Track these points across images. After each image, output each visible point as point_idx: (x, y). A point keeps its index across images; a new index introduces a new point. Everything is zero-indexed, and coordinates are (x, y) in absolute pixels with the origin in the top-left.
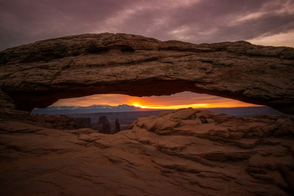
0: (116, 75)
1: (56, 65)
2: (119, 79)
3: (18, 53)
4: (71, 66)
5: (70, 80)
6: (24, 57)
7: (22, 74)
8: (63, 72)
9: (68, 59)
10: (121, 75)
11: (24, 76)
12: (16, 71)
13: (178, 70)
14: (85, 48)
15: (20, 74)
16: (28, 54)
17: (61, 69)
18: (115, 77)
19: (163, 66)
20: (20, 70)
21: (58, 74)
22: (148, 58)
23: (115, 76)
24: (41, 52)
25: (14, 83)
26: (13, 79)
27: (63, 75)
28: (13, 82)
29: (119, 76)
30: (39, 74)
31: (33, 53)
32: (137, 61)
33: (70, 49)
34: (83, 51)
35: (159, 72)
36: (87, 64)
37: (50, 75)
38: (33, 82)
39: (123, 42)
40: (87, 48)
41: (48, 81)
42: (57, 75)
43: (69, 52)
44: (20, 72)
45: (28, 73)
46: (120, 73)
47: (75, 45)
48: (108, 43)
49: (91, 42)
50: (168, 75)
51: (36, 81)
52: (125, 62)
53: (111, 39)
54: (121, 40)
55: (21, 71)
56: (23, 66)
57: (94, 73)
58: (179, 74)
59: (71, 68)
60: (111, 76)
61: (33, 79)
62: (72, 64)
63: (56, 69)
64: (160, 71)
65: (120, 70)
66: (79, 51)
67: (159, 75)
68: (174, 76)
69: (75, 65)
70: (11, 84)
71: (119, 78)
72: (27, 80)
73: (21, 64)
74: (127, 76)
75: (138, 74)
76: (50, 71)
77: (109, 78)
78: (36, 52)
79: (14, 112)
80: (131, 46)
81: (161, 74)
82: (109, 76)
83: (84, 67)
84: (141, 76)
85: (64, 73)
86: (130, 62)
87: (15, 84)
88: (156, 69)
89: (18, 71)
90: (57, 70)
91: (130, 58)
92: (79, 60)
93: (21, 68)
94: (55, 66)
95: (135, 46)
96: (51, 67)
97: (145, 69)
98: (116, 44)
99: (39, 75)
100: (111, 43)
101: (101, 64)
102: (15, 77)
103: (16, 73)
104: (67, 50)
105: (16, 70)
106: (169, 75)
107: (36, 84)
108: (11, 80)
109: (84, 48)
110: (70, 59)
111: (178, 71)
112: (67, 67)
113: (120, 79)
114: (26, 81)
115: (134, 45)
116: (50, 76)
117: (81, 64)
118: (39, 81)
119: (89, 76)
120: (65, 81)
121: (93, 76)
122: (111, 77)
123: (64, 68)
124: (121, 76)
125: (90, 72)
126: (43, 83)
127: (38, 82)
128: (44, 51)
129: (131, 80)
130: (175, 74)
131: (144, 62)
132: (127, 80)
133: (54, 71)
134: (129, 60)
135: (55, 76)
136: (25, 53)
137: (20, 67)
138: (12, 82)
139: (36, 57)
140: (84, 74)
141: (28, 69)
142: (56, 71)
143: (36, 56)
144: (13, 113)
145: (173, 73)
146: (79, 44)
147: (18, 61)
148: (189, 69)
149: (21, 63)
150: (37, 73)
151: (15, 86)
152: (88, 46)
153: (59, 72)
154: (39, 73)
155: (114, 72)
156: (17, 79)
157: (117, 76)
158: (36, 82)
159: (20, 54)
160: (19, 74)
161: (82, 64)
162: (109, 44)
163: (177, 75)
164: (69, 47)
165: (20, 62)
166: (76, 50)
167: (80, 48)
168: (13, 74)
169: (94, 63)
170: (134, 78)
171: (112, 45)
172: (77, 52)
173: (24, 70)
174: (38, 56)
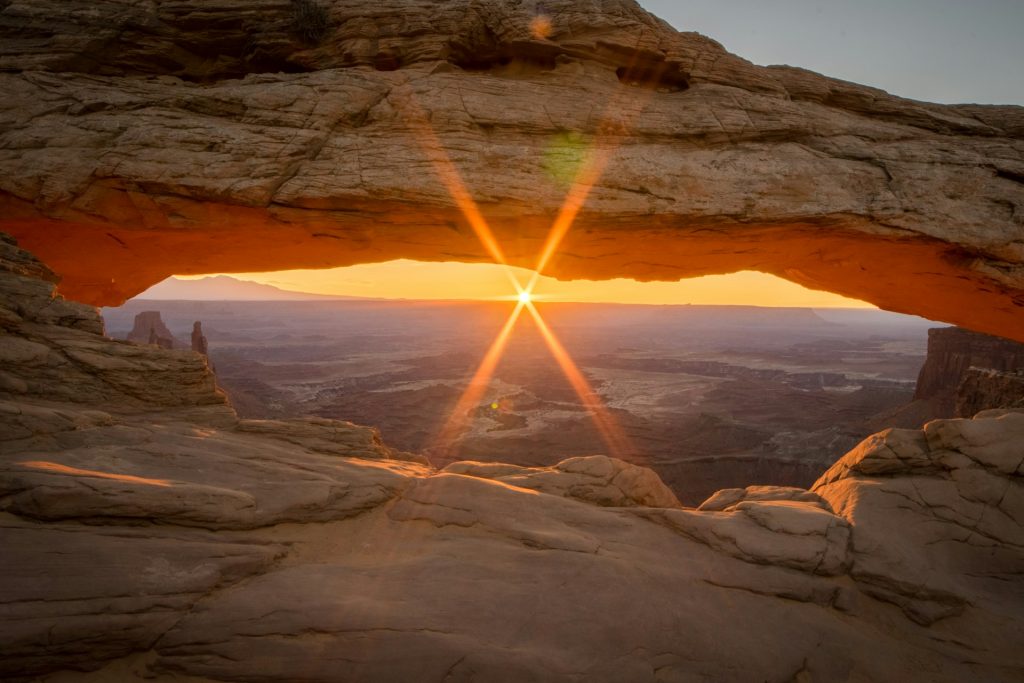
0: (648, 187)
1: (295, 101)
2: (664, 207)
3: (38, 16)
4: (382, 117)
5: (393, 189)
6: (76, 42)
7: (83, 132)
8: (340, 141)
9: (356, 77)
10: (673, 187)
11: (101, 143)
12: (43, 114)
13: (918, 197)
14: (444, 38)
15: (73, 130)
16: (103, 27)
17: (327, 125)
18: (643, 198)
19: (850, 171)
20: (64, 110)
21: (313, 151)
22: (775, 126)
23: (643, 191)
24: (172, 31)
25: (40, 180)
26: (28, 154)
27: (345, 157)
28: (29, 173)
29: (665, 192)
30: (201, 143)
31: (128, 26)
32: (729, 134)
33: (365, 29)
34: (433, 47)
35: (837, 195)
36: (473, 117)
37: (267, 151)
38: (161, 180)
39: (644, 38)
40: (455, 38)
41: (256, 182)
42: (303, 153)
43: (358, 46)
44: (69, 120)
45: (122, 129)
46: (667, 180)
47: (396, 15)
48: (569, 31)
49: (476, 9)
50: (880, 213)
51: (182, 176)
52: (667, 132)
53: (587, 12)
54: (632, 25)
55: (71, 114)
56: (86, 91)
57: (528, 166)
58: (922, 214)
59: (382, 129)
60: (625, 189)
61: (164, 166)
62: (384, 107)
63: (299, 123)
64: (840, 190)
65: (666, 168)
66: (411, 47)
67: (839, 209)
68: (907, 220)
69: (400, 113)
70: (18, 184)
71: (660, 202)
72: (129, 167)
73: (66, 79)
74: (703, 199)
75: (752, 196)
76: (260, 132)
77: (613, 198)
78: (145, 22)
79: (123, 356)
80: (681, 60)
81: (850, 207)
82: (611, 187)
83: (462, 128)
84: (767, 205)
85: (347, 149)
86: (691, 132)
87: (48, 183)
88: (821, 179)
89: (50, 112)
90: (302, 128)
91: (688, 117)
92: (420, 92)
93: (69, 97)
94: (286, 106)
95: (700, 61)
96: (265, 113)
97: (778, 177)
98: (608, 40)
99: (197, 147)
100: (588, 29)
101: (549, 125)
102: (40, 144)
103: (43, 122)
104: (342, 31)
105: (42, 107)
106: (885, 213)
107: (183, 191)
108: (14, 158)
109: (443, 33)
110: (372, 81)
111: (918, 200)
112: (353, 117)
113: (670, 208)
114: (119, 172)
115: (694, 59)
116: (267, 157)
117: (438, 110)
118: (205, 177)
119: (505, 179)
120: (361, 192)
121: (523, 178)
122: (625, 195)
123: (339, 124)
124: (671, 196)
125: (506, 157)
126: (228, 190)
127: (197, 182)
128: (195, 25)
129: (718, 218)
130: (906, 211)
131: (754, 140)
132: (702, 213)
133: (292, 131)
134: (686, 125)
135: (296, 158)
136: (83, 23)
137: (61, 91)
138: (25, 168)
139: (141, 52)
140: (473, 167)
141: (117, 108)
142: (303, 132)
143: (141, 47)
144: (125, 362)
145: (901, 209)
146: (418, 10)
147: (38, 58)
148: (952, 197)
149: (64, 75)
150: (185, 133)
151: (43, 197)
152: (464, 30)
153: (313, 140)
154: (199, 138)
155: (636, 171)
156: (59, 155)
157: (654, 190)
158: (183, 181)
159: (48, 19)
160: (66, 129)
161: (448, 111)
162: (575, 34)
163: (916, 217)
164: (361, 19)
165: (54, 68)
166: (397, 42)
167: (422, 32)
168: (22, 128)
169: (512, 116)
170: (733, 210)
171: (589, 40)
172: (396, 48)
173: (89, 110)
174: (153, 44)
